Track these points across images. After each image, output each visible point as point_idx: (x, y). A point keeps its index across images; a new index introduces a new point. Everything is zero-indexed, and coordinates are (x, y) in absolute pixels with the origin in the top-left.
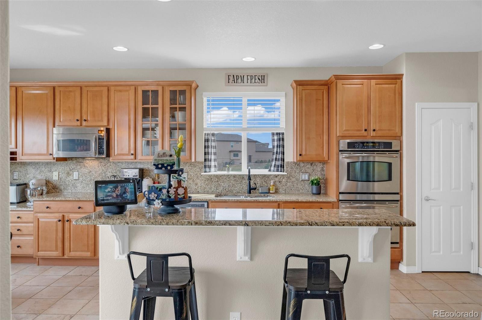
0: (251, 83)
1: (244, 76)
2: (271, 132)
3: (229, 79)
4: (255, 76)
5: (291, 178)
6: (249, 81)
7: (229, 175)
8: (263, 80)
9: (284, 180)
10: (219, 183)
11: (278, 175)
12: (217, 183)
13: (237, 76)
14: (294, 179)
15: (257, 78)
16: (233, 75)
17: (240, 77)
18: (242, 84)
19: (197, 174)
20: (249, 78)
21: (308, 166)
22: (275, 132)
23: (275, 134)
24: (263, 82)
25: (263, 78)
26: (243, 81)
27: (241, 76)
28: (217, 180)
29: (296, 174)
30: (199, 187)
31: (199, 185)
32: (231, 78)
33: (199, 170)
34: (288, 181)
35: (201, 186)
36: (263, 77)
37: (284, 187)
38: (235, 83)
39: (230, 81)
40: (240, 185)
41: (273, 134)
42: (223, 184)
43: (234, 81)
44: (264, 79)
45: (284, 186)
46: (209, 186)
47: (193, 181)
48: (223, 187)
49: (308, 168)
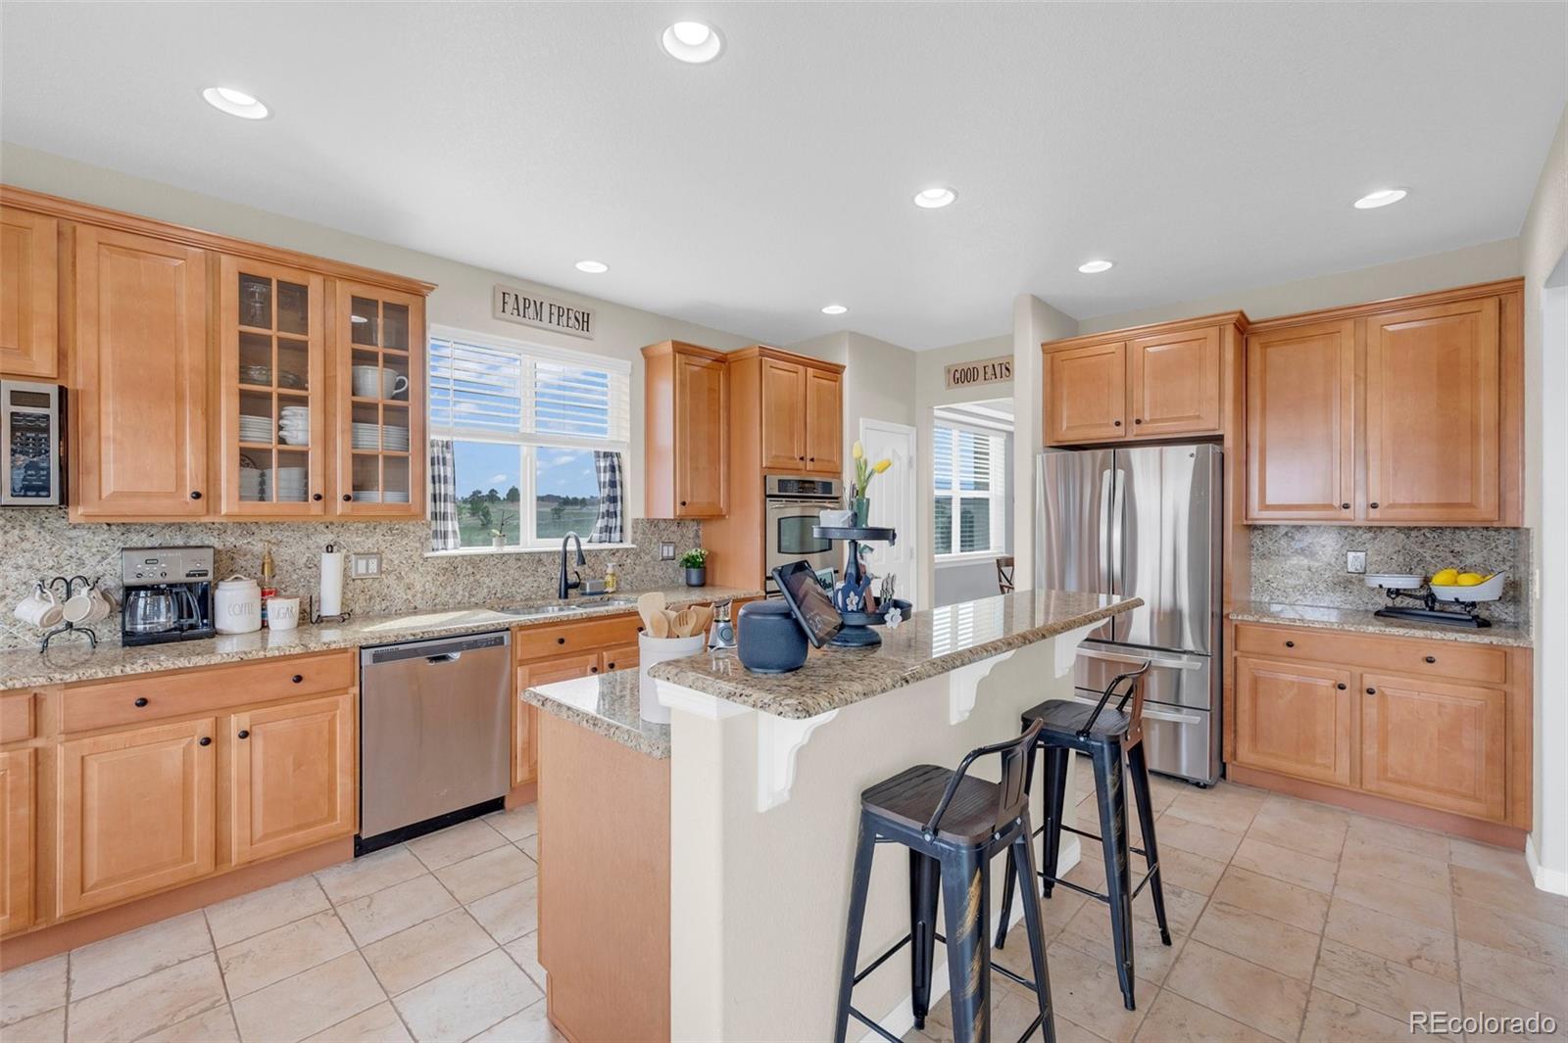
0: (558, 324)
1: (541, 303)
2: (593, 449)
3: (504, 303)
4: (568, 310)
5: (642, 555)
6: (555, 318)
7: (504, 555)
8: (585, 324)
9: (629, 561)
10: (478, 577)
11: (618, 550)
12: (472, 579)
13: (525, 299)
14: (647, 558)
15: (571, 315)
16: (516, 296)
17: (532, 303)
18: (537, 322)
19: (410, 557)
20: (555, 311)
21: (672, 529)
22: (602, 450)
23: (602, 455)
24: (585, 328)
25: (586, 320)
26: (538, 315)
27: (535, 302)
28: (471, 570)
29: (652, 545)
30: (419, 595)
31: (418, 587)
32: (511, 301)
33: (418, 545)
34: (637, 562)
35: (424, 592)
36: (586, 316)
37: (628, 577)
38: (519, 315)
39: (509, 307)
40: (531, 578)
41: (597, 454)
42: (487, 580)
43: (518, 309)
44: (588, 322)
45: (628, 574)
46: (449, 589)
47: (400, 578)
48: (489, 587)
49: (674, 532)
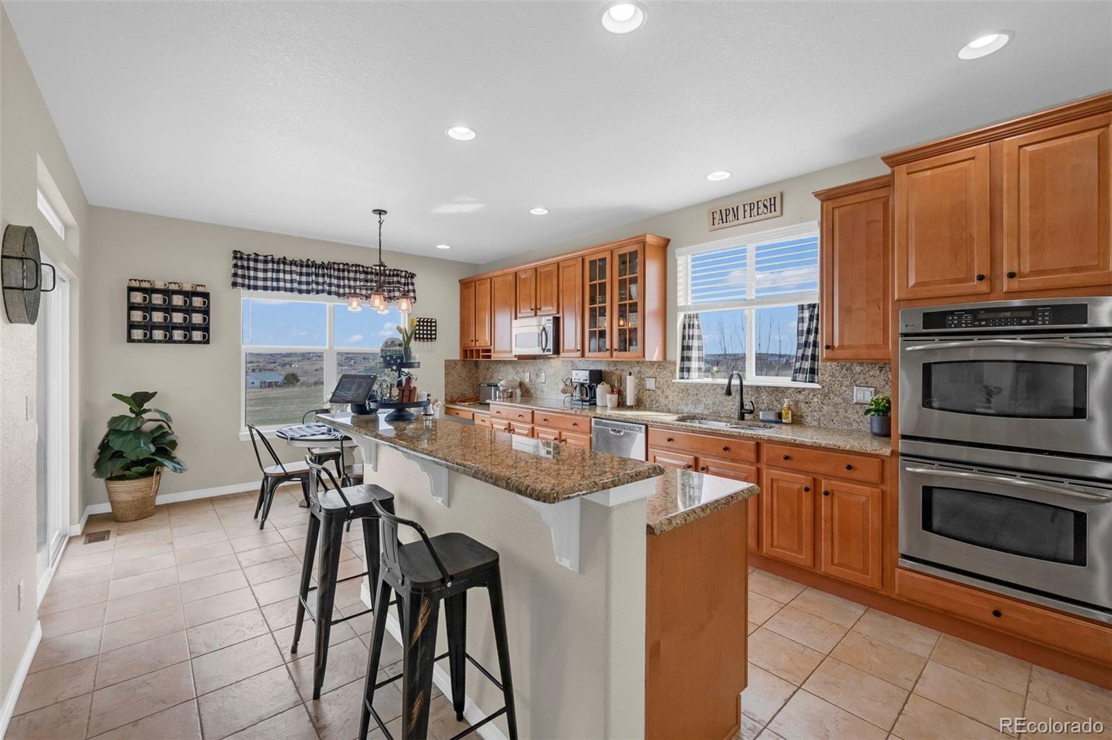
0: (751, 216)
1: (737, 207)
2: (796, 304)
3: (713, 219)
4: (758, 202)
5: (832, 396)
6: (748, 214)
7: (714, 385)
8: (773, 206)
9: (816, 400)
10: (699, 397)
11: (804, 389)
12: (696, 398)
13: (726, 210)
14: (838, 400)
15: (761, 205)
16: (721, 211)
17: (731, 210)
18: (736, 222)
19: (667, 381)
20: (747, 208)
21: (871, 373)
22: (806, 303)
23: (806, 307)
24: (773, 210)
25: (773, 203)
26: (736, 217)
27: (733, 209)
28: (695, 392)
29: (844, 388)
30: (671, 403)
31: (671, 398)
32: (717, 216)
33: (670, 375)
34: (825, 402)
35: (673, 401)
36: (773, 200)
37: (815, 414)
38: (723, 222)
39: (716, 221)
40: (731, 402)
41: (802, 308)
42: (704, 400)
43: (722, 219)
44: (775, 204)
45: (815, 411)
46: (684, 402)
47: (663, 392)
48: (705, 404)
49: (874, 376)
